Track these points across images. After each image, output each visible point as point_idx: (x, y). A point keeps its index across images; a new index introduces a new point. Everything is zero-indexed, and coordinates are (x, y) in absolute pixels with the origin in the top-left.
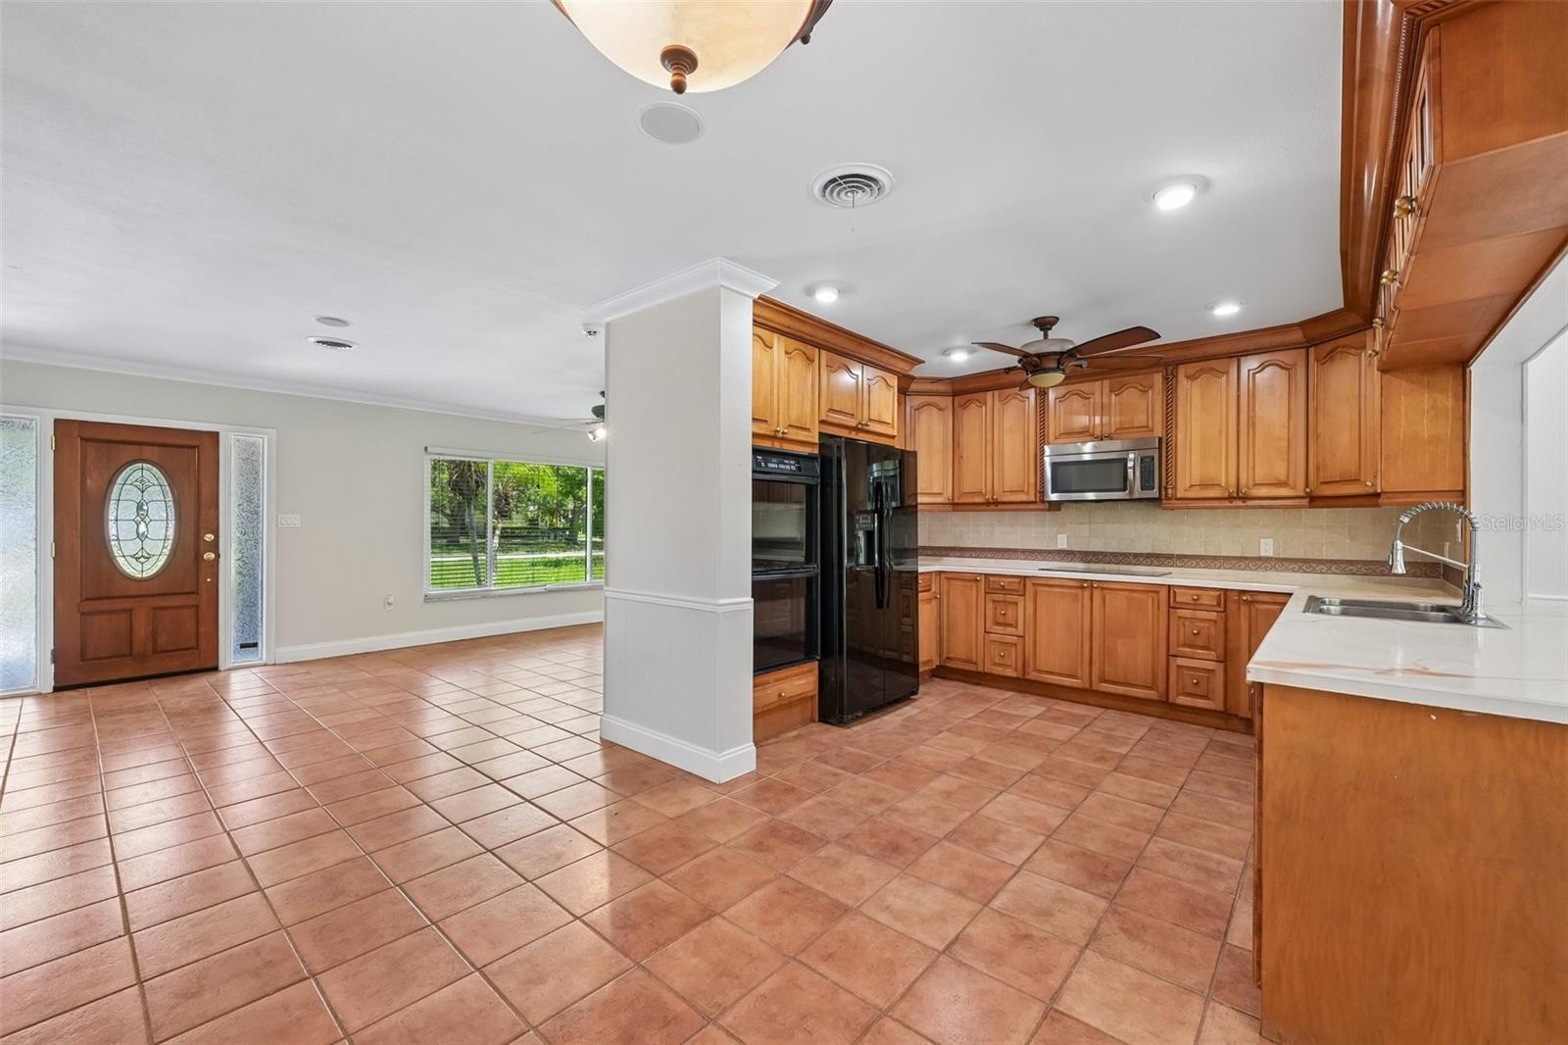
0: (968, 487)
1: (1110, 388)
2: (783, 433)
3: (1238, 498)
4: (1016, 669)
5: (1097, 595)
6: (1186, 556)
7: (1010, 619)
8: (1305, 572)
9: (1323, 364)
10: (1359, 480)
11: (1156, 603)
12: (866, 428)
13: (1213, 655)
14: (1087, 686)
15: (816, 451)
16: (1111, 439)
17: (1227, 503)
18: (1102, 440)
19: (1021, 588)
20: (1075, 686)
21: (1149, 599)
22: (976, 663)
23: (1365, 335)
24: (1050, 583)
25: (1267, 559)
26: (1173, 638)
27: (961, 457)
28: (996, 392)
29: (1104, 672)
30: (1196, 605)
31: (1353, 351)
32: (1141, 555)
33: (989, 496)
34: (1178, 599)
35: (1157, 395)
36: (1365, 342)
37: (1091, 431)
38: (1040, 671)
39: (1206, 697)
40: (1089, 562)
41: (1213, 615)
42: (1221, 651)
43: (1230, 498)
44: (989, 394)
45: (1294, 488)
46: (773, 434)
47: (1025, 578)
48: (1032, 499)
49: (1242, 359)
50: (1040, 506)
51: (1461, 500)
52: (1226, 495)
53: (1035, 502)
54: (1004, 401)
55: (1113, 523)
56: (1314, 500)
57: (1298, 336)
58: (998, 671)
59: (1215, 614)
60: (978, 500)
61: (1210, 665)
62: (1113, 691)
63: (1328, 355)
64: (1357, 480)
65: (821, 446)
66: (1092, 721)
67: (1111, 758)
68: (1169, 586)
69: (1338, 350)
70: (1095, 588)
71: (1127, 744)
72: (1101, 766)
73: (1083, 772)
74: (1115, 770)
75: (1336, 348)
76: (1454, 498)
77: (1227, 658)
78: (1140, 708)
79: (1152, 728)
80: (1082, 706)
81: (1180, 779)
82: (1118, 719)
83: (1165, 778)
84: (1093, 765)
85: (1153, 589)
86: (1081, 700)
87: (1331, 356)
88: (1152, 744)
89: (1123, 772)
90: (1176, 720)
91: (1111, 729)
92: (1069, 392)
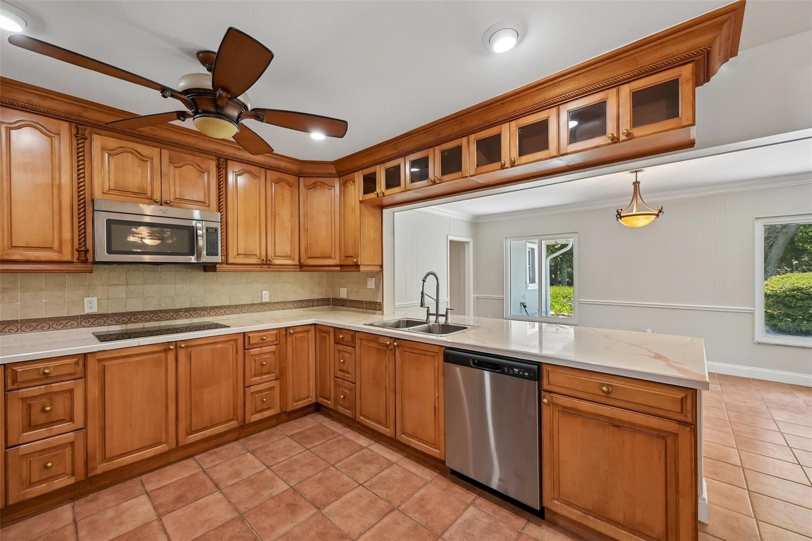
1: (169, 159)
3: (266, 264)
4: (73, 474)
5: (182, 354)
9: (309, 189)
10: (331, 257)
11: (235, 348)
13: (272, 376)
14: (174, 446)
16: (173, 206)
17: (260, 268)
18: (161, 205)
19: (81, 368)
21: (230, 345)
23: (334, 180)
24: (123, 354)
25: (266, 303)
26: (248, 374)
29: (191, 425)
30: (262, 343)
31: (327, 186)
32: (180, 310)
34: (251, 342)
35: (210, 179)
36: (334, 184)
37: (149, 194)
38: (112, 459)
39: (269, 408)
41: (273, 348)
42: (277, 372)
43: (262, 264)
45: (294, 260)
47: (85, 356)
48: (67, 257)
49: (268, 171)
50: (76, 266)
51: (381, 269)
52: (260, 263)
53: (71, 262)
55: (152, 284)
56: (302, 267)
57: (294, 167)
59: (274, 346)
61: (272, 384)
63: (312, 185)
64: (330, 257)
66: (211, 479)
67: (294, 500)
68: (244, 333)
69: (319, 183)
70: (181, 348)
71: (273, 478)
72: (307, 514)
73: (313, 533)
74: (318, 508)
75: (317, 182)
76: (378, 269)
77: (281, 377)
78: (220, 440)
79: (253, 452)
80: (168, 468)
81: (346, 479)
82: (221, 461)
83: (343, 486)
84: (302, 518)
85: (232, 338)
86: (162, 463)
87: (314, 186)
88: (280, 464)
89: (325, 505)
90: (248, 436)
91: (237, 474)
92: (122, 147)
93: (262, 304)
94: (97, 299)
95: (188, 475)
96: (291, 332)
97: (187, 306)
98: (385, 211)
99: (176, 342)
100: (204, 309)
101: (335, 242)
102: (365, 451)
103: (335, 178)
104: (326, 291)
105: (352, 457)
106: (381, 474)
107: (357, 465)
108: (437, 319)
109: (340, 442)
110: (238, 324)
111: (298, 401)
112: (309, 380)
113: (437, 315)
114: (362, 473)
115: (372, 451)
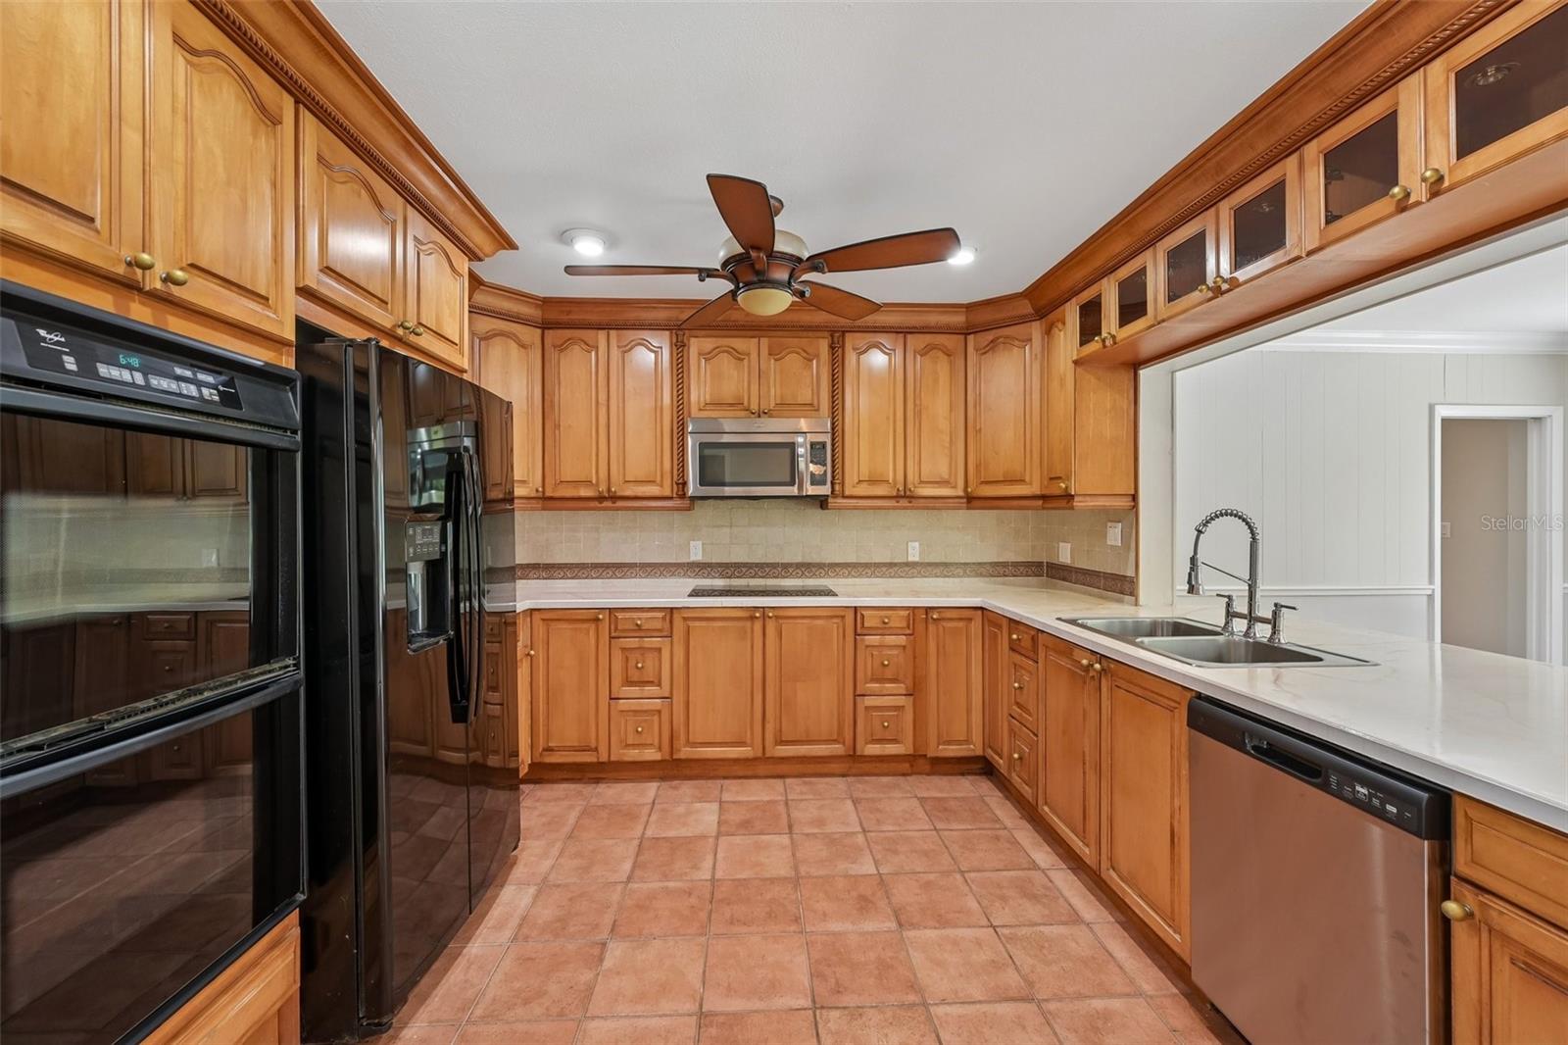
0: (569, 471)
1: (768, 350)
2: (168, 279)
3: (904, 497)
4: (660, 749)
5: (771, 626)
7: (650, 675)
8: (946, 576)
9: (985, 353)
10: (1023, 481)
11: (841, 630)
12: (413, 338)
13: (901, 688)
14: (760, 754)
15: (288, 362)
16: (771, 416)
17: (893, 503)
18: (759, 416)
19: (667, 625)
20: (743, 756)
21: (834, 625)
22: (596, 749)
23: (1031, 327)
24: (707, 615)
25: (913, 565)
26: (860, 675)
27: (557, 426)
28: (613, 333)
29: (781, 731)
30: (884, 629)
31: (1016, 343)
32: (790, 565)
33: (603, 488)
34: (866, 625)
35: (821, 368)
36: (1031, 334)
37: (746, 403)
38: (695, 745)
39: (894, 741)
40: (730, 577)
41: (902, 640)
42: (909, 682)
43: (897, 497)
44: (602, 335)
45: (955, 487)
47: (671, 611)
48: (667, 492)
49: (909, 336)
50: (676, 503)
51: (1133, 504)
52: (895, 494)
53: (671, 498)
54: (625, 347)
55: (758, 526)
56: (971, 501)
57: (959, 319)
58: (633, 755)
59: (904, 637)
60: (584, 492)
61: (901, 701)
62: (791, 754)
63: (989, 345)
66: (789, 816)
67: (873, 894)
68: (855, 607)
69: (1001, 340)
70: (770, 617)
71: (862, 850)
72: (880, 924)
73: (872, 955)
74: (900, 925)
75: (998, 338)
76: (1126, 503)
77: (915, 691)
78: (819, 768)
79: (856, 802)
80: (753, 782)
81: (973, 904)
82: (811, 797)
83: (959, 912)
84: (869, 926)
85: (838, 613)
86: (750, 773)
87: (992, 346)
88: (882, 835)
89: (913, 926)
90: (862, 775)
91: (820, 822)
92: (718, 347)
93: (907, 564)
94: (703, 544)
95: (766, 798)
96: (935, 617)
97: (799, 559)
98: (1143, 373)
99: (763, 608)
100: (820, 566)
101: (1031, 451)
102: (1036, 875)
103: (1033, 323)
104: (1034, 548)
105: (1005, 873)
106: (1042, 928)
107: (1005, 891)
108: (1249, 628)
109: (999, 840)
110: (852, 593)
111: (949, 743)
112: (969, 711)
113: (1252, 618)
114: (1007, 909)
115: (1051, 881)
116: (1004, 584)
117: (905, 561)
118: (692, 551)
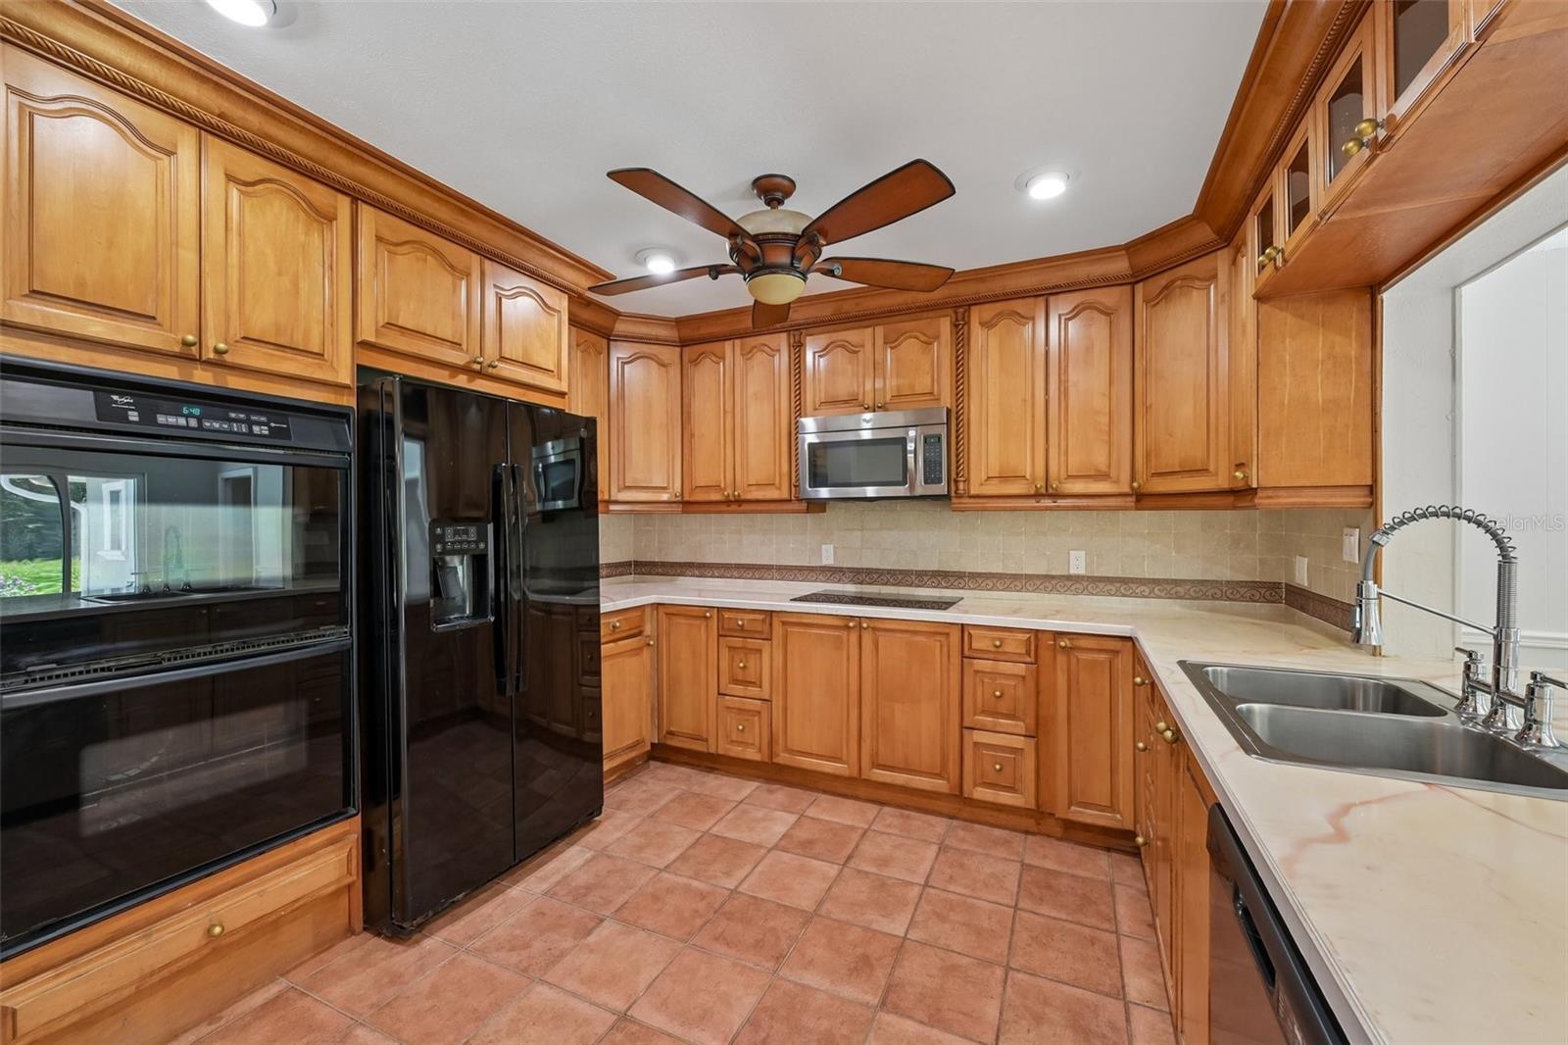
0: (702, 477)
1: (885, 339)
2: (217, 351)
3: (1047, 495)
4: (760, 750)
5: (867, 638)
6: (980, 575)
7: (752, 676)
8: (1124, 596)
9: (1156, 304)
10: (1206, 470)
11: (945, 649)
12: (490, 370)
13: (1020, 726)
14: (855, 774)
15: (349, 401)
16: (886, 410)
17: (1032, 503)
18: (874, 411)
19: (766, 628)
20: (837, 772)
21: (935, 644)
22: (706, 740)
23: (1216, 257)
24: (804, 620)
25: (1077, 579)
26: (968, 702)
27: (692, 436)
28: (738, 342)
29: (877, 753)
30: (997, 654)
31: (1198, 283)
33: (729, 491)
34: (974, 646)
35: (944, 350)
36: (1216, 269)
37: (861, 398)
38: (792, 752)
39: (1010, 789)
40: (861, 583)
41: (1020, 669)
42: (1031, 721)
43: (1037, 496)
44: (728, 345)
45: (1117, 482)
46: (177, 349)
47: (770, 613)
48: (785, 495)
49: (1052, 299)
50: (796, 506)
51: (1370, 500)
52: (1032, 492)
53: (790, 500)
54: (748, 354)
55: (890, 529)
56: (1142, 499)
57: (1121, 266)
58: (737, 751)
59: (1023, 666)
60: (715, 496)
61: (1018, 742)
62: (888, 781)
63: (1161, 293)
64: (1204, 471)
65: (363, 392)
66: (857, 846)
67: (879, 959)
68: (962, 625)
69: (1179, 282)
71: (906, 905)
72: (861, 993)
73: (825, 1024)
74: (883, 1004)
75: (1173, 282)
76: (1358, 498)
77: (1039, 731)
78: (925, 803)
79: (942, 848)
80: (849, 802)
81: (992, 1011)
82: (896, 832)
83: (965, 1014)
84: (847, 991)
85: (941, 630)
86: (848, 792)
87: (1166, 293)
88: (945, 894)
89: (896, 1010)
90: (973, 822)
91: (885, 862)
92: (834, 341)
93: (1069, 578)
94: (835, 548)
95: (848, 823)
96: (1063, 644)
98: (1389, 297)
99: (861, 617)
101: (1217, 430)
102: (1114, 1007)
103: (1219, 253)
104: (1262, 562)
105: (1066, 988)
107: (1047, 1011)
108: (1493, 709)
109: (1093, 944)
111: (1086, 805)
112: (1113, 771)
113: (1502, 698)
114: (1032, 1035)
115: (1128, 1020)
116: (1212, 610)
117: (1066, 574)
118: (824, 554)
